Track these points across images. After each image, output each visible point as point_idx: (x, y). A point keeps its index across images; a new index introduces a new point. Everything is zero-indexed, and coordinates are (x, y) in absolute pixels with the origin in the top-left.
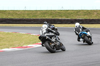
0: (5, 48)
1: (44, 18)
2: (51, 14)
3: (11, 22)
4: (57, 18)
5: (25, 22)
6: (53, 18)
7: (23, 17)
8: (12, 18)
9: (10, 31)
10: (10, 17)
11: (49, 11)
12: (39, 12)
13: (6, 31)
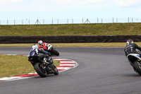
1: (62, 35)
2: (72, 30)
4: (80, 35)
6: (75, 35)
8: (20, 35)
10: (17, 34)
12: (56, 27)
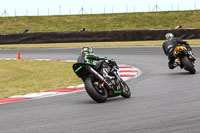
0: (31, 92)
1: (119, 29)
2: (134, 22)
3: (53, 39)
4: (146, 28)
5: (80, 39)
6: (139, 29)
7: (78, 28)
9: (47, 58)
11: (130, 14)
12: (109, 18)
13: (40, 58)
